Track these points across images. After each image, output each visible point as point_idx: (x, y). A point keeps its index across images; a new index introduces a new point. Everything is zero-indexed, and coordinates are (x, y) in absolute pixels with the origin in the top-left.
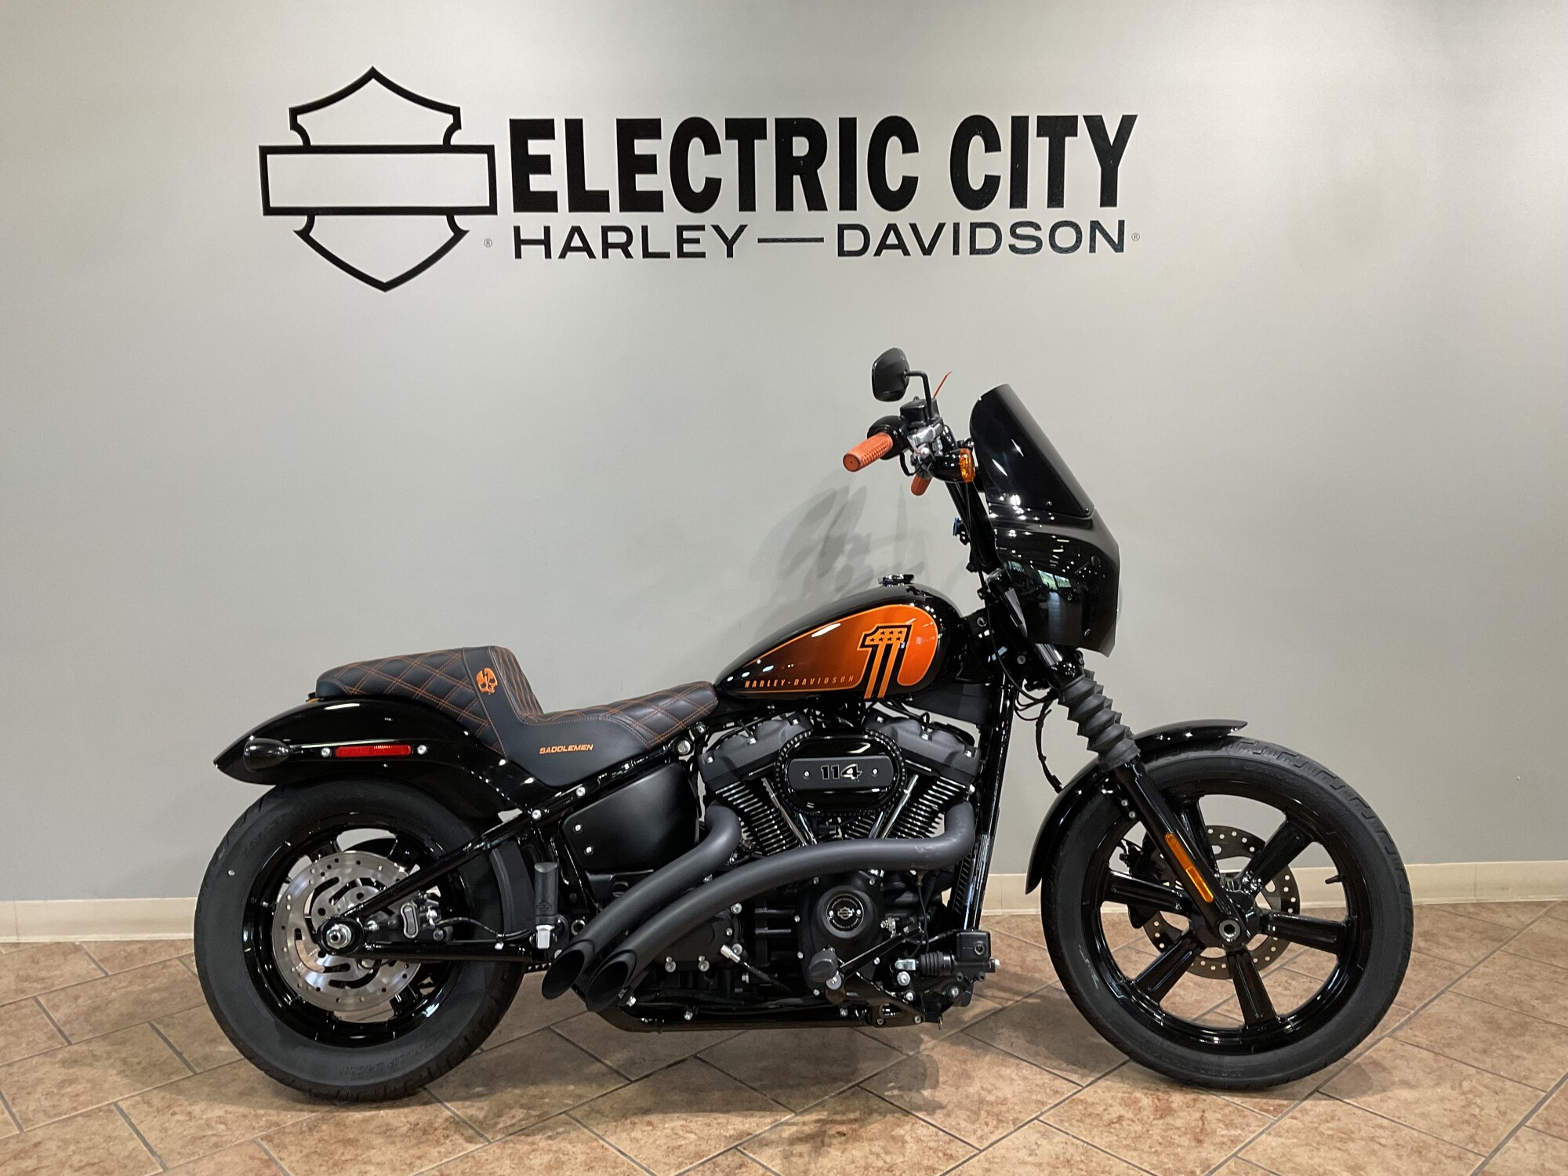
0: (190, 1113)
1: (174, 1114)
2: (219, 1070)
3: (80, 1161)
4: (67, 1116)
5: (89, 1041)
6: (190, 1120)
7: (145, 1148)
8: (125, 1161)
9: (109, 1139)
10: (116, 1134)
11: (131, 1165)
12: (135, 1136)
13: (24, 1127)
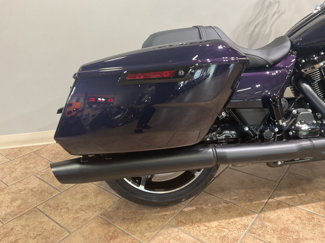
0: (67, 208)
1: (62, 209)
2: (69, 189)
3: (34, 234)
4: (19, 215)
5: (15, 184)
6: (69, 210)
7: (57, 225)
8: (52, 232)
9: (41, 223)
10: (42, 220)
11: (55, 234)
12: (51, 220)
13: (3, 222)
